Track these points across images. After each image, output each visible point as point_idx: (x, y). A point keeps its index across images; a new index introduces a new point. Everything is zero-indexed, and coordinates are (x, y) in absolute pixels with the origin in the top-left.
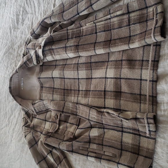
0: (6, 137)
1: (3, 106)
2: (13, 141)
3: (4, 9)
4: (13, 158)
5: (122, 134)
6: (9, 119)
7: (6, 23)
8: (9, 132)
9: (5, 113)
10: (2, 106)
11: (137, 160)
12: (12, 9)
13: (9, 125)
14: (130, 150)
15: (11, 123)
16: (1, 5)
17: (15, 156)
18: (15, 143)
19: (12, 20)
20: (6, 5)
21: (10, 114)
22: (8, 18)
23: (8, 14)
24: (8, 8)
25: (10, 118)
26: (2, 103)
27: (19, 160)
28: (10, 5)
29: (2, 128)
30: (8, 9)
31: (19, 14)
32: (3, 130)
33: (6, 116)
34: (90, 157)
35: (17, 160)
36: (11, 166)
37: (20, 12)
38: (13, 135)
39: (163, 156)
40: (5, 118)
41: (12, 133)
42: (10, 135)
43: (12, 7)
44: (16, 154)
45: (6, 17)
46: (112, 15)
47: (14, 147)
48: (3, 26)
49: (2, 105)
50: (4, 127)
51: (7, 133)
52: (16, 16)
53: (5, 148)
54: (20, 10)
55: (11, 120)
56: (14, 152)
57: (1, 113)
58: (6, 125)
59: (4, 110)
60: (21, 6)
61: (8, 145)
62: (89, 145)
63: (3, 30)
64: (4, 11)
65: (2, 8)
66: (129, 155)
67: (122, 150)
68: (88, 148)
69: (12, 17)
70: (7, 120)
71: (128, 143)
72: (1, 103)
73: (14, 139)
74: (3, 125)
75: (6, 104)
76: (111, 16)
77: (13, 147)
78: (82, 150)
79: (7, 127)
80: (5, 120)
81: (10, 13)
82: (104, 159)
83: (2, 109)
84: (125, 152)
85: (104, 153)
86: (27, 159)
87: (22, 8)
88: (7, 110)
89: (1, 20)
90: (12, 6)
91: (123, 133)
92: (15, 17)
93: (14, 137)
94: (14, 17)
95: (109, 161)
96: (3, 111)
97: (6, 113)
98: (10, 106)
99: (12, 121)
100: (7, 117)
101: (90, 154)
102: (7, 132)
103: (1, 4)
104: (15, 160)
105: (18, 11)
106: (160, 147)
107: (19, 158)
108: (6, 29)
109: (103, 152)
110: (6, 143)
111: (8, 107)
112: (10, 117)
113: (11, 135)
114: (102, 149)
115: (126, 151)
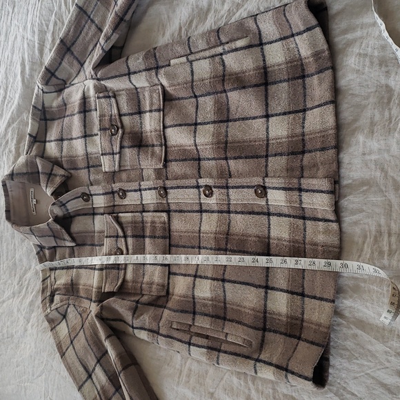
0: (12, 323)
1: (7, 249)
2: (29, 331)
3: (10, 18)
4: (29, 373)
5: (266, 293)
6: (21, 278)
7: (14, 51)
8: (19, 310)
9: (11, 264)
10: (5, 247)
11: (294, 351)
12: (30, 17)
13: (20, 293)
14: (283, 330)
15: (27, 288)
16: (4, 8)
17: (34, 367)
18: (35, 336)
19: (28, 44)
20: (16, 9)
21: (24, 268)
22: (19, 39)
23: (21, 30)
24: (20, 15)
25: (25, 277)
26: (4, 240)
27: (44, 376)
28: (26, 8)
29: (4, 302)
30: (20, 19)
31: (46, 30)
32: (5, 305)
33: (13, 272)
34: (195, 348)
35: (38, 377)
36: (23, 390)
37: (47, 26)
38: (30, 316)
39: (388, 361)
40: (10, 276)
41: (26, 313)
42: (22, 318)
43: (30, 13)
44: (36, 362)
45: (16, 37)
46: (227, 47)
47: (33, 345)
48: (6, 57)
49: (5, 245)
50: (9, 299)
51: (16, 313)
52: (39, 35)
53: (9, 348)
54: (49, 21)
55: (27, 282)
56: (31, 356)
57: (2, 266)
58: (14, 293)
59: (10, 258)
60: (51, 11)
61: (16, 341)
62: (194, 319)
63: (7, 68)
64: (11, 23)
65: (5, 14)
66: (281, 340)
67: (264, 329)
68: (190, 326)
69: (29, 37)
70: (15, 283)
71: (280, 315)
72: (2, 241)
73: (32, 326)
74: (6, 293)
75: (15, 244)
76: (224, 49)
77: (29, 346)
78: (178, 329)
79: (16, 297)
80: (10, 281)
81: (25, 28)
82: (225, 352)
83: (5, 255)
84: (272, 333)
85: (226, 337)
86: (62, 373)
87: (53, 15)
88: (17, 256)
89: (2, 43)
90: (30, 9)
91: (269, 291)
92: (36, 37)
93: (31, 320)
94: (33, 37)
95: (236, 357)
96: (7, 260)
97: (15, 264)
98: (25, 248)
99: (28, 284)
100: (15, 275)
101: (195, 340)
102: (15, 310)
103: (4, 6)
104: (33, 375)
105: (43, 22)
106: (381, 340)
107: (42, 372)
108: (15, 64)
109: (225, 334)
110: (12, 336)
111: (20, 250)
112: (24, 274)
113: (24, 318)
114: (223, 329)
115: (275, 332)
